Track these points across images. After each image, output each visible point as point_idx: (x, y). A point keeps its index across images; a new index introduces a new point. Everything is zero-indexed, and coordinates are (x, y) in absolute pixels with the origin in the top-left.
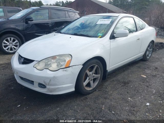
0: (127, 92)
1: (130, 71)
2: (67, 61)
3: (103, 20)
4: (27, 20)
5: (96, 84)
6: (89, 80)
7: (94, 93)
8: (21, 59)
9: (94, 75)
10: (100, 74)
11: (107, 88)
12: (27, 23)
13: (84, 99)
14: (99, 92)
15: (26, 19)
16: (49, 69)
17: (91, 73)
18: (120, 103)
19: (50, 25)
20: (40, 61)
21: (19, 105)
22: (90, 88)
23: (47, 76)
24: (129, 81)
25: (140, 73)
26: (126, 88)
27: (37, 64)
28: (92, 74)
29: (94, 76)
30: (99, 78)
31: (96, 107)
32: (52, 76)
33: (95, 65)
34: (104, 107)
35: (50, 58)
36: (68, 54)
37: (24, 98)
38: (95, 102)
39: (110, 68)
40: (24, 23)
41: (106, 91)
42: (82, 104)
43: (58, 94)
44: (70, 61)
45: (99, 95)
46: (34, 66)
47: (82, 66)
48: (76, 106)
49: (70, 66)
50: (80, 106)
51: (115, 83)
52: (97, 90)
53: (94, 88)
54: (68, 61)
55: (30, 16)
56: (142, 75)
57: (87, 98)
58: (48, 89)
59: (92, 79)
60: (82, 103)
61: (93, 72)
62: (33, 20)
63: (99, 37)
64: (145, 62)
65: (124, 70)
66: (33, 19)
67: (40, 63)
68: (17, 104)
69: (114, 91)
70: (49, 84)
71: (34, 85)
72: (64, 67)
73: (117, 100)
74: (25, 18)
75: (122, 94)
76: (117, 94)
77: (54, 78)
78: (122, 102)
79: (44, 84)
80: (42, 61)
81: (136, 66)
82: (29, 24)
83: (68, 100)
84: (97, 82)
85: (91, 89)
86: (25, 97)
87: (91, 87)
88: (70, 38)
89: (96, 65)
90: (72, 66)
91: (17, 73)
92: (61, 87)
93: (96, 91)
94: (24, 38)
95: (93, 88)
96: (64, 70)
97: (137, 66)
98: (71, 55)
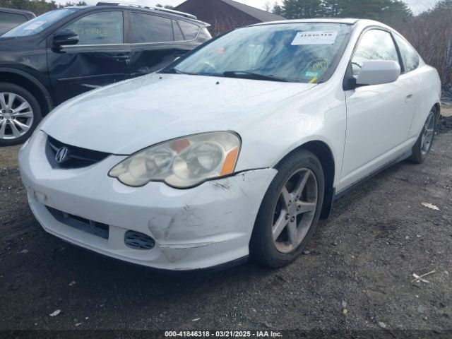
0: (403, 256)
1: (382, 191)
2: (225, 154)
3: (310, 35)
4: (59, 41)
5: (305, 231)
6: (286, 218)
7: (300, 260)
8: (55, 152)
9: (299, 203)
10: (316, 199)
11: (333, 244)
12: (56, 49)
13: (275, 283)
14: (314, 258)
15: (56, 38)
16: (167, 180)
17: (292, 196)
18: (393, 293)
19: (126, 58)
20: (130, 156)
21: (55, 310)
22: (287, 245)
23: (161, 205)
24: (394, 221)
25: (417, 197)
26: (392, 242)
27: (120, 166)
28: (296, 201)
29: (299, 206)
30: (313, 214)
31: (322, 310)
32: (180, 205)
33: (305, 169)
34: (346, 308)
35: (165, 144)
36: (226, 129)
37: (71, 285)
38: (311, 291)
39: (341, 181)
40: (49, 50)
41: (336, 254)
42: (272, 299)
43: (197, 268)
44: (236, 155)
45: (316, 268)
46: (111, 174)
47: (276, 172)
48: (255, 307)
49: (236, 171)
50: (266, 307)
51: (353, 227)
52: (308, 252)
53: (300, 246)
54: (228, 155)
55: (67, 28)
56: (422, 201)
57: (282, 279)
58: (163, 251)
59: (293, 217)
60: (270, 297)
61: (297, 192)
62: (75, 42)
63: (312, 81)
64: (417, 168)
65: (364, 189)
66: (77, 37)
67: (130, 162)
68: (48, 307)
69: (358, 253)
70: (166, 234)
71: (107, 237)
72: (218, 175)
73: (381, 283)
74: (52, 36)
75: (389, 264)
76: (372, 263)
77: (187, 211)
78: (399, 288)
79: (149, 234)
80: (138, 155)
81: (396, 179)
82: (64, 52)
83: (222, 288)
84: (306, 225)
85: (290, 248)
86: (74, 282)
87: (291, 243)
88: (218, 83)
89: (309, 171)
90: (244, 171)
91: (46, 198)
92: (208, 245)
93: (303, 253)
94: (48, 98)
95: (296, 247)
96: (217, 185)
97: (398, 177)
98: (238, 135)
